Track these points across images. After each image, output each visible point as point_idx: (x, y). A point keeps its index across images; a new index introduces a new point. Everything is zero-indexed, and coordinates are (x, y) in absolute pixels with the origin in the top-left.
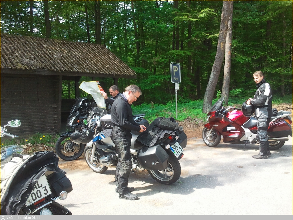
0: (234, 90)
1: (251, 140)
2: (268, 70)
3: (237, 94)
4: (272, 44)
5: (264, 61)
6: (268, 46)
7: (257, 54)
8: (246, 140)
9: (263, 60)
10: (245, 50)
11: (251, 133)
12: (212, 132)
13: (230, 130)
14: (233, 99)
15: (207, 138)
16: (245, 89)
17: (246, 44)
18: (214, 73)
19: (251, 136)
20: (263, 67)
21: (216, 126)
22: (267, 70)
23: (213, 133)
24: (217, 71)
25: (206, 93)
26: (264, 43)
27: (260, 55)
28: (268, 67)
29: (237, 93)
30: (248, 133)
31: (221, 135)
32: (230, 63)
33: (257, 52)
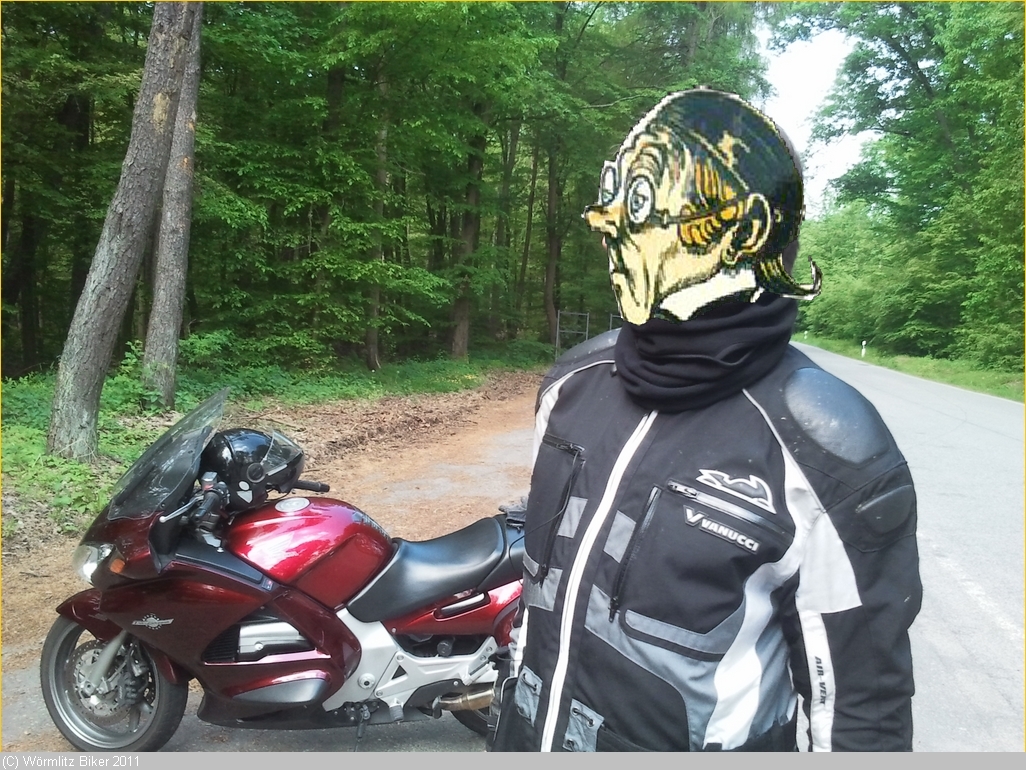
0: (193, 336)
1: (396, 701)
2: (333, 264)
3: (209, 353)
4: (350, 163)
5: (317, 228)
6: (333, 166)
7: (292, 194)
8: (367, 702)
9: (314, 225)
10: (240, 173)
11: (401, 652)
12: (116, 661)
13: (259, 647)
14: (190, 375)
15: (77, 698)
16: (241, 336)
17: (245, 147)
18: (114, 245)
19: (400, 672)
20: (314, 248)
21: (153, 622)
22: (328, 262)
23: (127, 669)
24: (130, 238)
25: (67, 348)
26: (319, 152)
27: (301, 199)
28: (330, 253)
29: (209, 349)
30: (379, 652)
31: (184, 675)
32: (187, 213)
33: (292, 187)
